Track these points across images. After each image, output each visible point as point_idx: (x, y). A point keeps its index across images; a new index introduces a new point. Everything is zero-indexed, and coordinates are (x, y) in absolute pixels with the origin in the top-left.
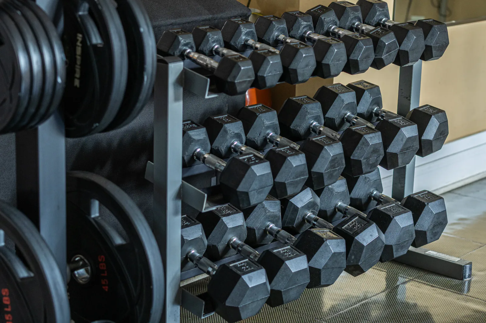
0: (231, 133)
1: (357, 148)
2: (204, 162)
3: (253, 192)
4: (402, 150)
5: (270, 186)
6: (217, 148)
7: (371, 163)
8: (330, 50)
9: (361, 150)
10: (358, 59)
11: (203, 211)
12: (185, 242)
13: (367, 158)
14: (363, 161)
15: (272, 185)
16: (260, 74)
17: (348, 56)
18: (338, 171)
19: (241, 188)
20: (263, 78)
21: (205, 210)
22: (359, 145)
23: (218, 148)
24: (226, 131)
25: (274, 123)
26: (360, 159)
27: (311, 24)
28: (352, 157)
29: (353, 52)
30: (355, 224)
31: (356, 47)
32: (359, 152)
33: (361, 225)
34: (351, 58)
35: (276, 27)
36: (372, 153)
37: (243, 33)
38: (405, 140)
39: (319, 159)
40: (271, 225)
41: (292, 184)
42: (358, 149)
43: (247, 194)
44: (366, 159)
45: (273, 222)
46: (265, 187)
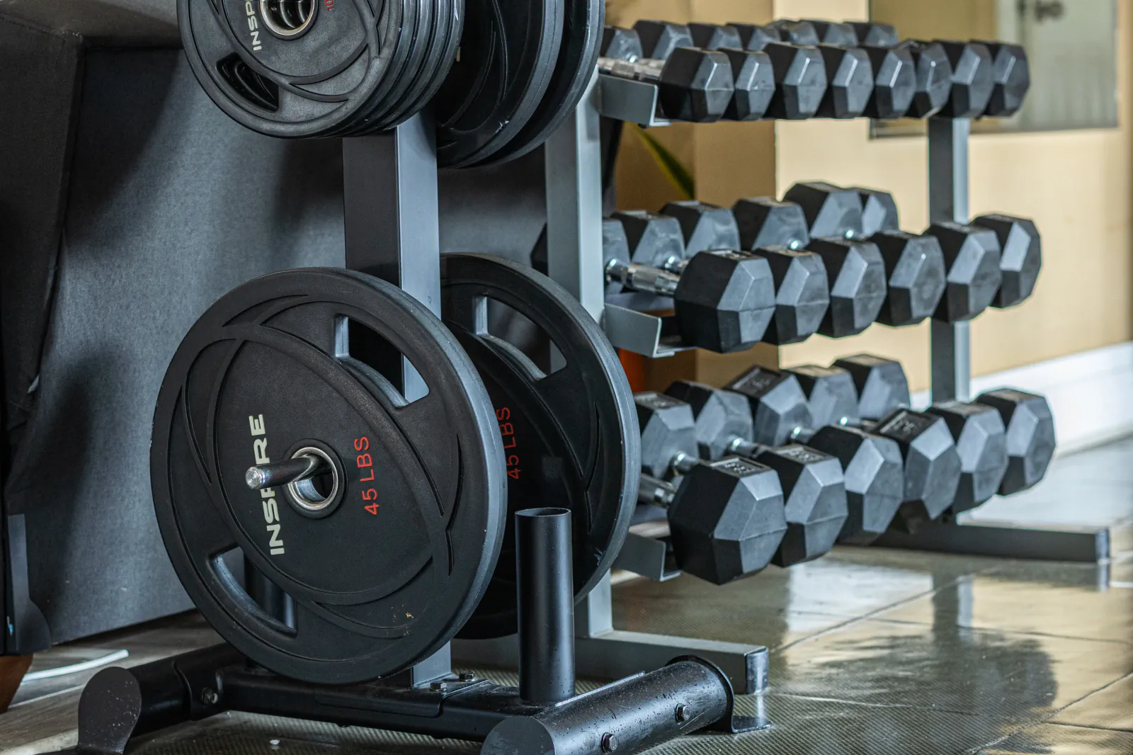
0: (663, 238)
3: (745, 313)
4: (975, 279)
5: (771, 307)
7: (925, 297)
9: (906, 265)
10: (891, 86)
11: (655, 355)
13: (920, 286)
14: (914, 292)
15: (773, 307)
17: (875, 78)
18: (874, 302)
19: (725, 304)
20: (746, 95)
21: (657, 353)
22: (902, 258)
24: (653, 233)
25: (730, 231)
26: (907, 287)
29: (882, 70)
30: (904, 424)
31: (885, 63)
32: (904, 270)
33: (917, 425)
34: (879, 81)
36: (925, 275)
38: (978, 258)
39: (843, 272)
40: (737, 442)
41: (804, 310)
42: (902, 267)
43: (735, 315)
44: (917, 286)
45: (739, 435)
46: (763, 308)
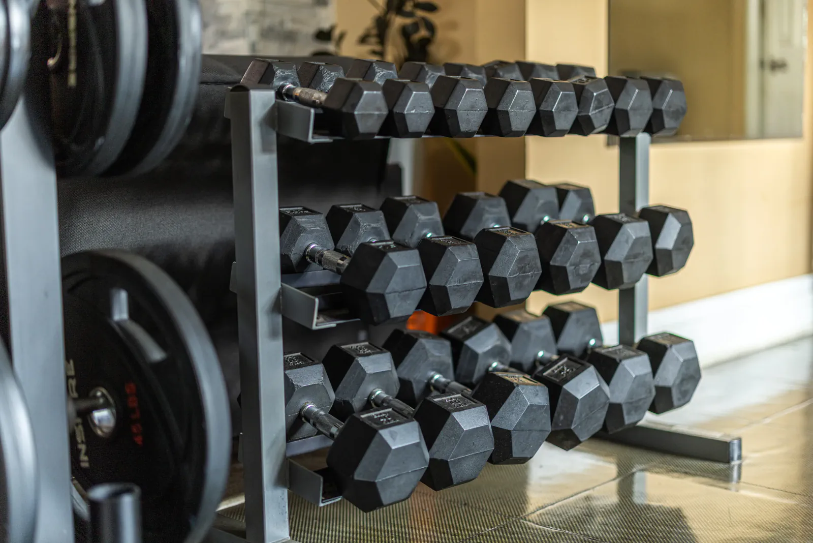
0: (364, 226)
1: (558, 249)
2: (320, 262)
3: (392, 295)
4: (627, 258)
5: (421, 288)
6: (344, 249)
7: (581, 272)
8: (508, 91)
9: (565, 250)
10: (553, 110)
11: (314, 327)
12: (296, 389)
13: (576, 265)
14: (570, 269)
15: (424, 288)
16: (396, 110)
17: (538, 105)
18: (530, 279)
19: (373, 288)
20: (403, 117)
21: (316, 325)
22: (562, 244)
23: (346, 249)
24: (357, 224)
25: (433, 219)
26: (565, 265)
27: (484, 77)
28: (551, 263)
29: (545, 99)
30: (563, 369)
31: (548, 93)
32: (562, 253)
33: (572, 370)
34: (542, 108)
35: (430, 74)
36: (581, 257)
37: (378, 74)
38: (631, 242)
39: (499, 257)
40: (437, 377)
41: (457, 289)
42: (561, 250)
43: (382, 297)
44: (573, 265)
45: (439, 372)
46: (413, 290)
